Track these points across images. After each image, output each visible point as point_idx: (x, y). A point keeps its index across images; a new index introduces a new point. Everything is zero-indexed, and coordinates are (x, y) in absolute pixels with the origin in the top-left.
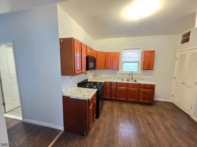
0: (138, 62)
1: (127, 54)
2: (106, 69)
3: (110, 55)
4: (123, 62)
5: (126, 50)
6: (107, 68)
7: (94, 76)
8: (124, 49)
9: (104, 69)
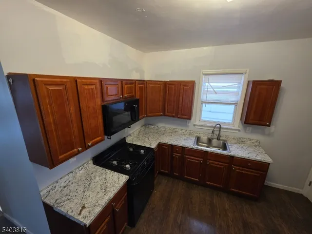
0: (236, 104)
1: (212, 84)
2: (164, 115)
3: (173, 86)
4: (203, 102)
5: (211, 76)
6: (167, 114)
7: (144, 126)
8: (206, 74)
9: (161, 115)
